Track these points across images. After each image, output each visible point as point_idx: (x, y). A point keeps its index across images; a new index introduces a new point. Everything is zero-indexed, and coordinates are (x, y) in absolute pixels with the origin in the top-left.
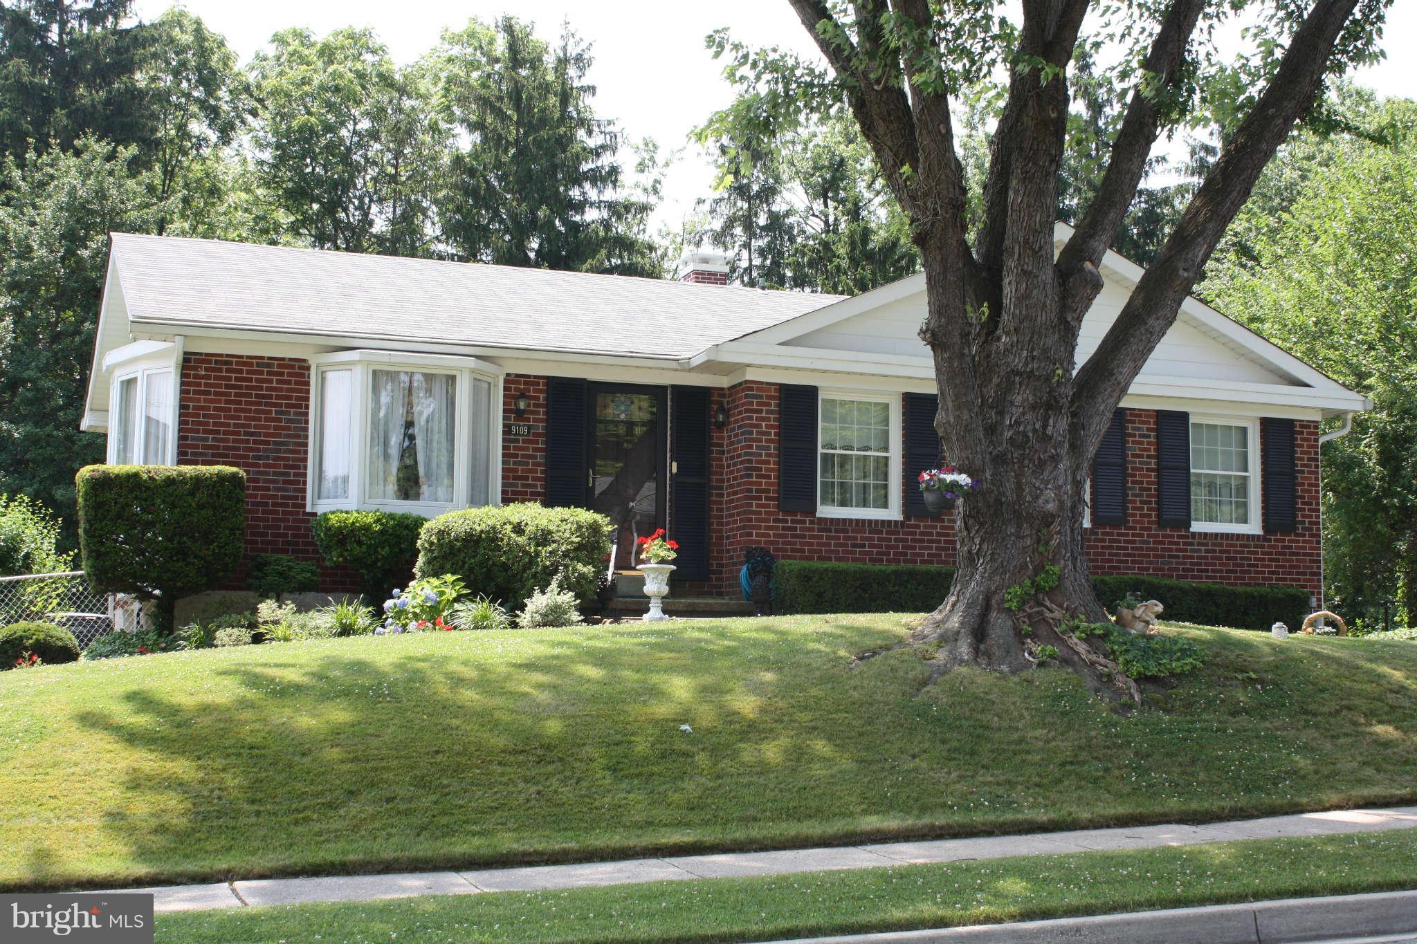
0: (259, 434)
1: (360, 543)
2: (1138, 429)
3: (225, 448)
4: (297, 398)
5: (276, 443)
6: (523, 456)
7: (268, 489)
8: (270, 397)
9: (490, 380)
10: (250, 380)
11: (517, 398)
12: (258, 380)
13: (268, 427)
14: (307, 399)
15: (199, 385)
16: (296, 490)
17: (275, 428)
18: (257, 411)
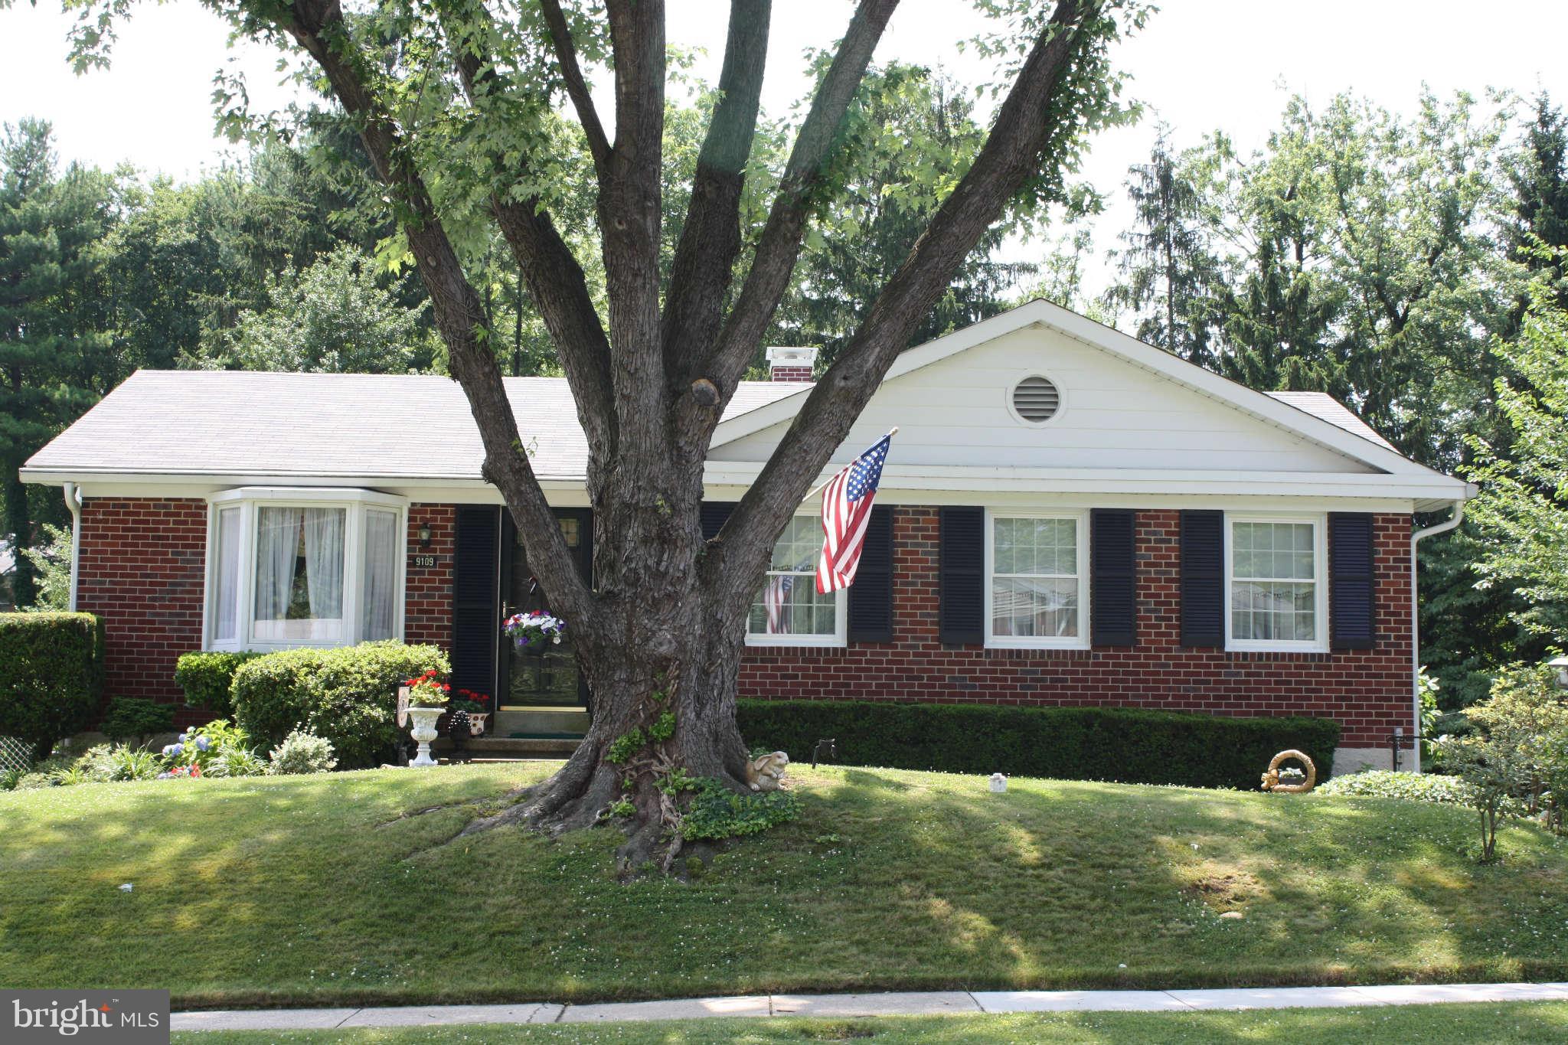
0: (156, 576)
1: (207, 685)
2: (1155, 533)
3: (122, 591)
4: (194, 538)
5: (172, 584)
6: (429, 589)
7: (163, 630)
8: (167, 538)
9: (394, 511)
10: (147, 522)
11: (419, 527)
12: (154, 522)
13: (165, 568)
14: (204, 539)
15: (97, 529)
16: (192, 631)
17: (172, 569)
18: (154, 553)
